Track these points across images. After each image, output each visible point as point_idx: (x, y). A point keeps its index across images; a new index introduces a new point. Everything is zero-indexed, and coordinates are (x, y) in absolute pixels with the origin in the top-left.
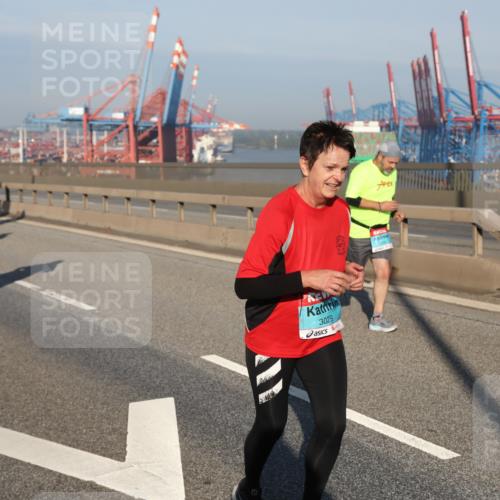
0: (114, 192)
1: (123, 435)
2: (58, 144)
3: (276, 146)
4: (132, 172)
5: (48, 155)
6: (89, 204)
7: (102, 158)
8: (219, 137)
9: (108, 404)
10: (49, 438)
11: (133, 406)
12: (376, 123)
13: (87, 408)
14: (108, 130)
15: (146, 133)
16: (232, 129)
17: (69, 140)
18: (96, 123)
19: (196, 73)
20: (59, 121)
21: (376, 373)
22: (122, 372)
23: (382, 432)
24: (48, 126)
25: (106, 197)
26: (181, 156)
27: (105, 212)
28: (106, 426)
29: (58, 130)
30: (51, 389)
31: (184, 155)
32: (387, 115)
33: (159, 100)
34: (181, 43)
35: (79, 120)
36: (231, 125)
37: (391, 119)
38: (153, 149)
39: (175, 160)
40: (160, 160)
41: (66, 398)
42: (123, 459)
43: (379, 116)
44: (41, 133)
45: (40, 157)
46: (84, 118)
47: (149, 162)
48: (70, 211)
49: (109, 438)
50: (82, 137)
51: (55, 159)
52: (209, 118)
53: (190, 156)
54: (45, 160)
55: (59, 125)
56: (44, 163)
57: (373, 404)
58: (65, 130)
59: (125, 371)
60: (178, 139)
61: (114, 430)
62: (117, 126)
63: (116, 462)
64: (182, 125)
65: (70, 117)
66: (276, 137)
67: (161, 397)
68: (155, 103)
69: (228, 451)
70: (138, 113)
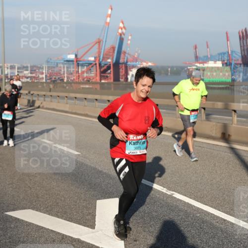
0: (89, 96)
1: (94, 216)
2: (62, 73)
3: (169, 74)
4: (98, 87)
5: (57, 78)
6: (77, 102)
7: (83, 80)
9: (86, 201)
10: (58, 217)
11: (99, 202)
12: (220, 62)
13: (76, 202)
14: (86, 66)
15: (105, 67)
16: (147, 65)
17: (67, 70)
18: (81, 62)
19: (130, 38)
20: (62, 61)
21: (220, 188)
22: (93, 185)
23: (223, 217)
24: (57, 64)
25: (85, 99)
26: (122, 78)
27: (85, 106)
28: (85, 211)
29: (62, 66)
30: (59, 193)
31: (124, 78)
32: (226, 58)
33: (112, 51)
34: (123, 23)
35: (72, 61)
36: (147, 63)
37: (228, 60)
38: (108, 75)
39: (119, 81)
40: (112, 81)
41: (66, 197)
42: (94, 228)
43: (221, 59)
44: (54, 67)
45: (53, 79)
46: (75, 60)
47: (106, 81)
48: (68, 105)
49: (87, 217)
50: (74, 69)
51: (60, 80)
52: (136, 60)
53: (127, 79)
54: (56, 81)
55: (63, 63)
56: (55, 82)
57: (218, 204)
58: (66, 66)
59: (95, 185)
60: (121, 70)
61: (90, 213)
62: (91, 64)
63: (91, 229)
64: (122, 63)
65: (69, 60)
66: (169, 69)
67: (112, 198)
68: (110, 52)
69: (146, 225)
70: (101, 58)
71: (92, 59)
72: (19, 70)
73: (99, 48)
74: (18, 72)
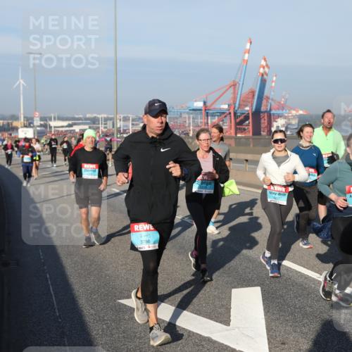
1: (228, 309)
2: (187, 125)
4: (232, 142)
8: (289, 120)
9: (219, 289)
11: (234, 291)
14: (218, 116)
15: (242, 117)
16: (298, 114)
17: (193, 122)
18: (211, 112)
19: (274, 78)
20: (188, 111)
24: (181, 114)
26: (264, 131)
28: (217, 303)
29: (187, 116)
31: (266, 131)
33: (251, 96)
34: (265, 60)
35: (201, 110)
38: (246, 128)
39: (260, 134)
40: (251, 134)
42: (229, 325)
44: (177, 118)
46: (203, 109)
47: (243, 135)
49: (220, 310)
50: (202, 121)
51: (185, 134)
52: (282, 107)
53: (270, 132)
55: (188, 113)
58: (191, 116)
59: (229, 269)
60: (262, 121)
61: (223, 306)
62: (224, 113)
63: (224, 326)
64: (264, 112)
65: (194, 108)
67: (253, 286)
68: (248, 98)
69: (297, 324)
70: (237, 105)
71: (226, 107)
72: (134, 123)
73: (235, 93)
74: (133, 124)
